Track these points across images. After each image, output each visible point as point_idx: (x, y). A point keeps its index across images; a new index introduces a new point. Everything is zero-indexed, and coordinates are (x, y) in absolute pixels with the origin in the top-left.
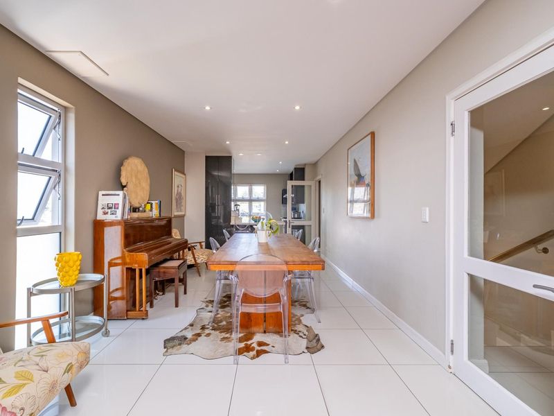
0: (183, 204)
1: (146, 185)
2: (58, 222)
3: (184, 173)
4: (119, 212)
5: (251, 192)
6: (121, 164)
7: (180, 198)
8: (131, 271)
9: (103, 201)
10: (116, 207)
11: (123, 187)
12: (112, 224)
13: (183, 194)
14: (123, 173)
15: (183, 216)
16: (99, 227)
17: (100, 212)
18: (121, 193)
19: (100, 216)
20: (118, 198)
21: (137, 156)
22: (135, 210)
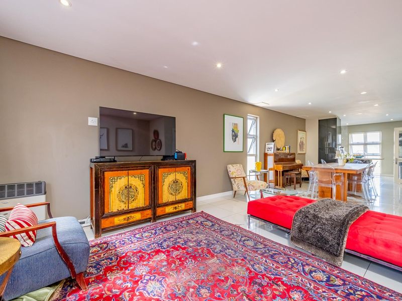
0: (305, 147)
1: (283, 140)
2: (255, 153)
3: (305, 131)
4: (273, 150)
5: (365, 138)
6: (273, 132)
7: (302, 144)
8: (276, 172)
9: (267, 146)
10: (271, 148)
11: (273, 141)
12: (270, 155)
13: (304, 142)
14: (274, 136)
15: (305, 154)
16: (266, 155)
17: (266, 150)
18: (273, 143)
19: (266, 152)
20: (272, 145)
21: (279, 128)
22: (278, 149)
